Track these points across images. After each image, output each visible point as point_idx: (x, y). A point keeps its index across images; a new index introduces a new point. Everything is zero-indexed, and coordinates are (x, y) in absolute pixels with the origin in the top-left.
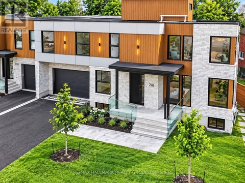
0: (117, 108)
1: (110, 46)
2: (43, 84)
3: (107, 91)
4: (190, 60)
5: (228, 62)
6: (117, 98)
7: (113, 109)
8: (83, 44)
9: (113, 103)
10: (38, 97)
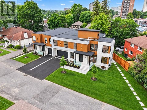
0: (76, 62)
1: (74, 46)
2: (54, 54)
3: (73, 58)
4: (97, 51)
5: (108, 53)
6: (76, 60)
7: (75, 63)
8: (66, 44)
9: (75, 61)
10: (53, 57)
